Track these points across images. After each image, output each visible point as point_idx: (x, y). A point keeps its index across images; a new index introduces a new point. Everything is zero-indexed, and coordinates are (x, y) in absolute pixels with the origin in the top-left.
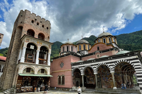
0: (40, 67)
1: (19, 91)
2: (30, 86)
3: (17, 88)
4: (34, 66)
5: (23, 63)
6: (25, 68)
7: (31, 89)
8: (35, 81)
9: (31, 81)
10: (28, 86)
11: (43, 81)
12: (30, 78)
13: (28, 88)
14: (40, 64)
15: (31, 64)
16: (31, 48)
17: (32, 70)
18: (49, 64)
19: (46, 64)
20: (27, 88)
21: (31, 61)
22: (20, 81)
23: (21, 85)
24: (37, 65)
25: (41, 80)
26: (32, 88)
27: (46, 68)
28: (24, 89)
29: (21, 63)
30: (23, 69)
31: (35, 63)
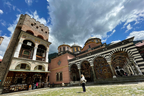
0: (37, 64)
1: (7, 91)
2: (24, 83)
3: (5, 87)
4: (30, 62)
5: (17, 58)
6: (19, 63)
7: (24, 87)
8: (30, 77)
9: (26, 78)
10: (21, 83)
11: (41, 77)
12: (25, 75)
13: (21, 86)
14: (38, 60)
15: (27, 60)
16: (27, 44)
17: (28, 67)
18: (47, 61)
19: (44, 61)
20: (19, 87)
21: (28, 57)
22: (9, 78)
23: (11, 82)
24: (33, 61)
25: (39, 77)
26: (26, 86)
27: (44, 64)
28: (15, 87)
29: (14, 58)
30: (16, 64)
31: (32, 59)
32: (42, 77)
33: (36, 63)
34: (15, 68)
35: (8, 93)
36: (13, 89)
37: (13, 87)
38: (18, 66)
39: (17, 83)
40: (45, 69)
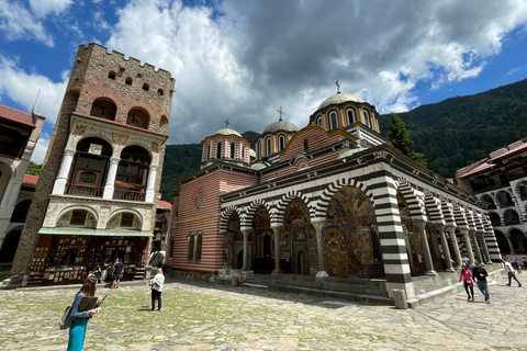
0: (116, 210)
1: (37, 280)
2: (80, 264)
3: (32, 270)
4: (94, 206)
5: (60, 197)
6: (68, 210)
7: (78, 275)
9: (86, 249)
10: (72, 264)
11: (128, 249)
12: (84, 242)
13: (70, 272)
14: (118, 198)
15: (87, 200)
17: (91, 219)
18: (150, 198)
20: (65, 272)
21: (91, 191)
22: (42, 249)
23: (46, 261)
24: (105, 201)
25: (122, 247)
26: (83, 271)
27: (138, 210)
28: (54, 273)
29: (53, 197)
30: (57, 213)
31: (101, 195)
32: (132, 249)
33: (114, 208)
34: (58, 223)
35: (39, 285)
36: (51, 277)
37: (51, 273)
38: (65, 216)
39: (62, 263)
40: (141, 225)
